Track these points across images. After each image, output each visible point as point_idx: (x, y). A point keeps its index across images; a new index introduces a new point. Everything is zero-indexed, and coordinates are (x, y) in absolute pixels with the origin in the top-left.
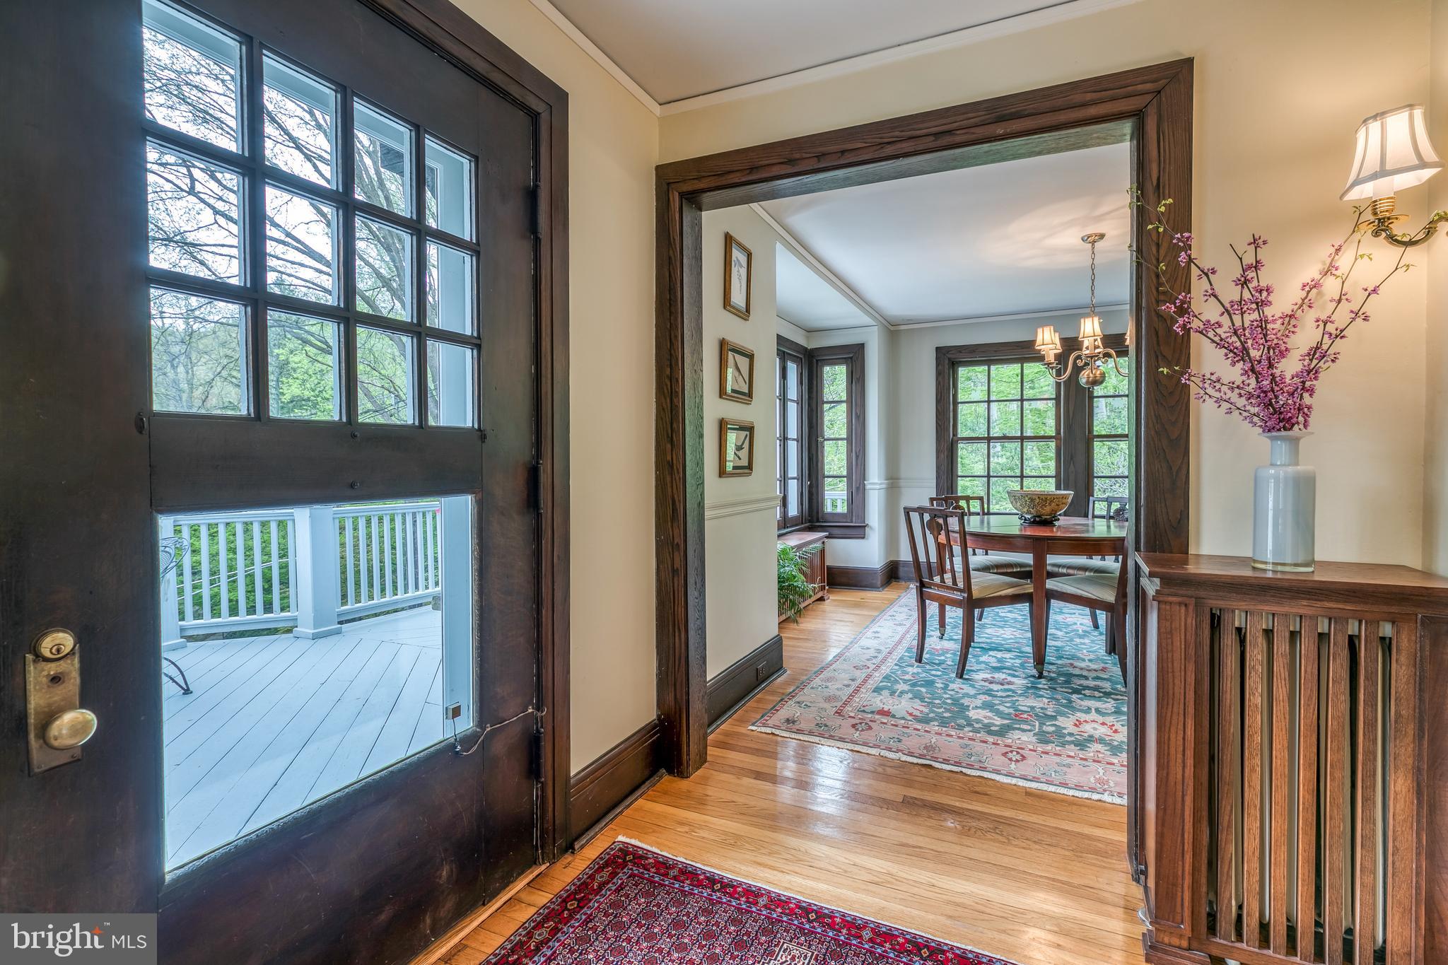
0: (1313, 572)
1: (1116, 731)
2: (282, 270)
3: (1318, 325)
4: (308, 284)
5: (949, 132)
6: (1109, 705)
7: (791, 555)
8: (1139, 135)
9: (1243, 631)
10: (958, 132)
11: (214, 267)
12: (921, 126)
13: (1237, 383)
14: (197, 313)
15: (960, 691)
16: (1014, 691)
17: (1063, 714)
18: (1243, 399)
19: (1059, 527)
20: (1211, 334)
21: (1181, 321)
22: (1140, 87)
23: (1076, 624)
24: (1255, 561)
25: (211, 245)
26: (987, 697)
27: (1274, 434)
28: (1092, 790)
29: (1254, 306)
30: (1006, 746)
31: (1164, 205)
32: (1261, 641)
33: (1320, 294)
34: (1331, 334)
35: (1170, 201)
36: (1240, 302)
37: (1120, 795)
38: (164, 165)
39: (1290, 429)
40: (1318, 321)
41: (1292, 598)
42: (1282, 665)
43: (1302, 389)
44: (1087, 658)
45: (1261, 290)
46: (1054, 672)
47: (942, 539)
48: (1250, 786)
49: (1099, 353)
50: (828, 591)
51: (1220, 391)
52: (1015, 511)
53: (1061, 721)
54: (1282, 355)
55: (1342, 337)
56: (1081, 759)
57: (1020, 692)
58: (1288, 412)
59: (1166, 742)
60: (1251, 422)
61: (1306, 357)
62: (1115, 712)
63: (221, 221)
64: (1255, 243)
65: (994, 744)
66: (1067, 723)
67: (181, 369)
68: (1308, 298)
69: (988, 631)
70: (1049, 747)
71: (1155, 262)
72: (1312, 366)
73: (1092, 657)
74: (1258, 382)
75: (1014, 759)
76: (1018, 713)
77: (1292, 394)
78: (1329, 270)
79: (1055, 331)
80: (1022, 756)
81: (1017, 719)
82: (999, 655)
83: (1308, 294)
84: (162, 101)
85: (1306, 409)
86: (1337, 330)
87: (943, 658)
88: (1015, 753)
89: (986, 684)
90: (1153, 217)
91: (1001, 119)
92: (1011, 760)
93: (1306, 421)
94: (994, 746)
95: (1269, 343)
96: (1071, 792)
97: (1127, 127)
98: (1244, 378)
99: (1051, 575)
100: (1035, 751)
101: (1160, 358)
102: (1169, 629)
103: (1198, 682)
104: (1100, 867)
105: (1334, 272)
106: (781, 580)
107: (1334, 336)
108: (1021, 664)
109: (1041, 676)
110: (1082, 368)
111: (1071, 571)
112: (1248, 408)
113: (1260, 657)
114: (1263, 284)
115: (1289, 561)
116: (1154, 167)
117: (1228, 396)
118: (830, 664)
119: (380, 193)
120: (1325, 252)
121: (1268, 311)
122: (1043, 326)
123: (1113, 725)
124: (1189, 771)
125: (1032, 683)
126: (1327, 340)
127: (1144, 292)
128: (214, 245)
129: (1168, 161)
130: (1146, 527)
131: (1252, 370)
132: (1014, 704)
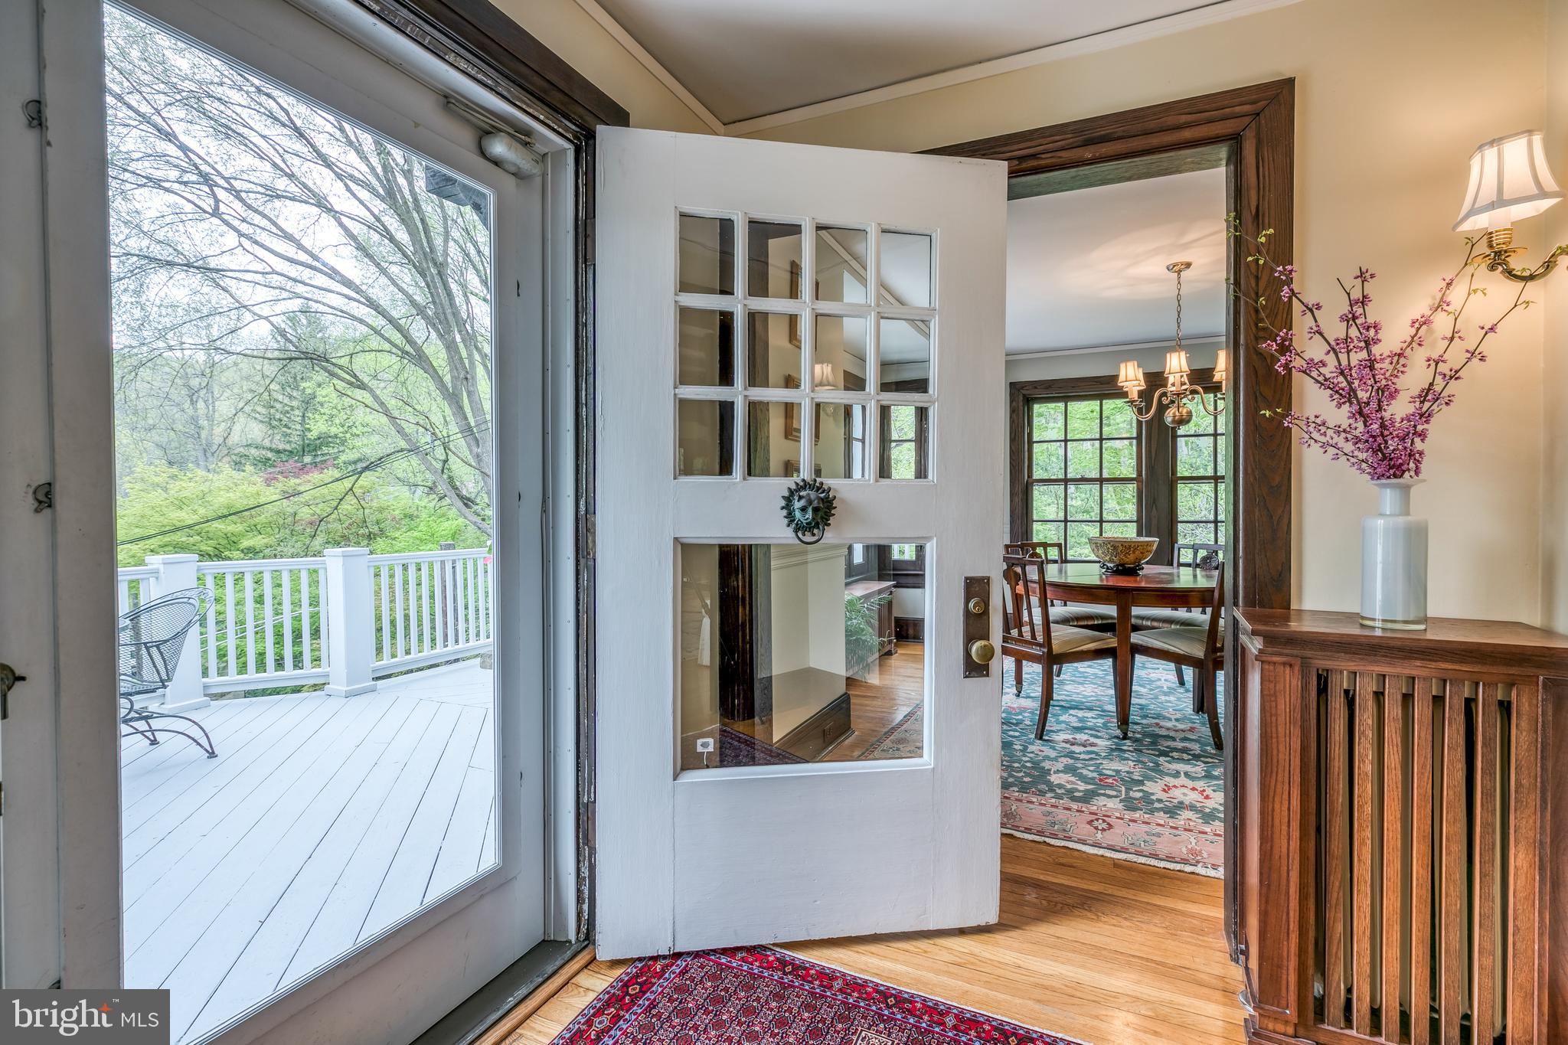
0: (1425, 630)
1: (1207, 797)
2: (309, 296)
3: (1429, 365)
4: (335, 312)
5: (1033, 156)
6: (1199, 769)
7: (859, 606)
8: (1236, 160)
9: (1351, 693)
10: (1043, 156)
11: (238, 294)
12: (1005, 149)
13: (1343, 427)
14: (218, 343)
15: (1040, 753)
16: (1097, 754)
17: (1150, 779)
18: (1350, 443)
19: (1144, 576)
20: (1314, 374)
21: (1283, 360)
22: (1238, 109)
23: (1160, 680)
24: (1363, 618)
25: (235, 271)
26: (1069, 760)
27: (1384, 481)
28: (1185, 861)
29: (1362, 344)
30: (1091, 813)
31: (1265, 235)
32: (1371, 703)
33: (1430, 331)
34: (1445, 375)
35: (1271, 231)
36: (1346, 340)
37: (1215, 867)
38: (185, 184)
39: (1401, 476)
40: (1429, 360)
41: (1405, 658)
42: (1394, 731)
43: (1413, 434)
44: (1173, 717)
45: (1369, 327)
46: (1139, 733)
47: (1020, 589)
48: (1359, 860)
49: (1186, 390)
50: (896, 645)
51: (1325, 436)
52: (1097, 559)
53: (1149, 787)
54: (1392, 397)
55: (1456, 379)
56: (1172, 827)
57: (1103, 754)
58: (1398, 458)
59: (1270, 813)
60: (1360, 469)
61: (1417, 399)
62: (1205, 777)
63: (246, 243)
64: (1362, 276)
65: (1078, 811)
66: (1154, 788)
67: (201, 404)
68: (1418, 336)
69: (1067, 688)
70: (1137, 815)
71: (1253, 296)
72: (1424, 409)
73: (1178, 716)
74: (1365, 426)
75: (1100, 828)
76: (1103, 777)
77: (1403, 439)
78: (1441, 305)
79: (1139, 367)
80: (1108, 824)
81: (1101, 785)
82: (1080, 714)
83: (1417, 331)
84: (182, 116)
85: (1417, 455)
86: (1451, 370)
87: (1020, 717)
88: (1100, 821)
89: (1068, 746)
90: (1253, 250)
91: (1088, 143)
92: (1096, 828)
93: (1417, 467)
94: (1078, 814)
95: (1378, 384)
96: (1162, 864)
97: (1223, 151)
98: (1351, 421)
99: (1136, 628)
100: (1122, 819)
101: (1259, 399)
102: (1272, 692)
103: (1304, 749)
104: (1196, 945)
105: (1445, 308)
106: (849, 633)
107: (1448, 377)
108: (1103, 724)
109: (1125, 737)
110: (1167, 407)
111: (1155, 624)
112: (1356, 453)
113: (1370, 722)
114: (1371, 320)
115: (1400, 618)
116: (1253, 194)
117: (1334, 442)
118: (900, 724)
119: (415, 215)
120: (1435, 285)
121: (1376, 350)
122: (1126, 361)
123: (1204, 791)
124: (1295, 844)
125: (1116, 744)
126: (1439, 383)
127: (1242, 328)
128: (239, 271)
129: (1267, 189)
130: (1245, 579)
131: (1360, 413)
132: (1098, 767)
